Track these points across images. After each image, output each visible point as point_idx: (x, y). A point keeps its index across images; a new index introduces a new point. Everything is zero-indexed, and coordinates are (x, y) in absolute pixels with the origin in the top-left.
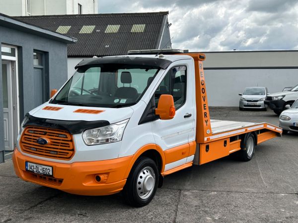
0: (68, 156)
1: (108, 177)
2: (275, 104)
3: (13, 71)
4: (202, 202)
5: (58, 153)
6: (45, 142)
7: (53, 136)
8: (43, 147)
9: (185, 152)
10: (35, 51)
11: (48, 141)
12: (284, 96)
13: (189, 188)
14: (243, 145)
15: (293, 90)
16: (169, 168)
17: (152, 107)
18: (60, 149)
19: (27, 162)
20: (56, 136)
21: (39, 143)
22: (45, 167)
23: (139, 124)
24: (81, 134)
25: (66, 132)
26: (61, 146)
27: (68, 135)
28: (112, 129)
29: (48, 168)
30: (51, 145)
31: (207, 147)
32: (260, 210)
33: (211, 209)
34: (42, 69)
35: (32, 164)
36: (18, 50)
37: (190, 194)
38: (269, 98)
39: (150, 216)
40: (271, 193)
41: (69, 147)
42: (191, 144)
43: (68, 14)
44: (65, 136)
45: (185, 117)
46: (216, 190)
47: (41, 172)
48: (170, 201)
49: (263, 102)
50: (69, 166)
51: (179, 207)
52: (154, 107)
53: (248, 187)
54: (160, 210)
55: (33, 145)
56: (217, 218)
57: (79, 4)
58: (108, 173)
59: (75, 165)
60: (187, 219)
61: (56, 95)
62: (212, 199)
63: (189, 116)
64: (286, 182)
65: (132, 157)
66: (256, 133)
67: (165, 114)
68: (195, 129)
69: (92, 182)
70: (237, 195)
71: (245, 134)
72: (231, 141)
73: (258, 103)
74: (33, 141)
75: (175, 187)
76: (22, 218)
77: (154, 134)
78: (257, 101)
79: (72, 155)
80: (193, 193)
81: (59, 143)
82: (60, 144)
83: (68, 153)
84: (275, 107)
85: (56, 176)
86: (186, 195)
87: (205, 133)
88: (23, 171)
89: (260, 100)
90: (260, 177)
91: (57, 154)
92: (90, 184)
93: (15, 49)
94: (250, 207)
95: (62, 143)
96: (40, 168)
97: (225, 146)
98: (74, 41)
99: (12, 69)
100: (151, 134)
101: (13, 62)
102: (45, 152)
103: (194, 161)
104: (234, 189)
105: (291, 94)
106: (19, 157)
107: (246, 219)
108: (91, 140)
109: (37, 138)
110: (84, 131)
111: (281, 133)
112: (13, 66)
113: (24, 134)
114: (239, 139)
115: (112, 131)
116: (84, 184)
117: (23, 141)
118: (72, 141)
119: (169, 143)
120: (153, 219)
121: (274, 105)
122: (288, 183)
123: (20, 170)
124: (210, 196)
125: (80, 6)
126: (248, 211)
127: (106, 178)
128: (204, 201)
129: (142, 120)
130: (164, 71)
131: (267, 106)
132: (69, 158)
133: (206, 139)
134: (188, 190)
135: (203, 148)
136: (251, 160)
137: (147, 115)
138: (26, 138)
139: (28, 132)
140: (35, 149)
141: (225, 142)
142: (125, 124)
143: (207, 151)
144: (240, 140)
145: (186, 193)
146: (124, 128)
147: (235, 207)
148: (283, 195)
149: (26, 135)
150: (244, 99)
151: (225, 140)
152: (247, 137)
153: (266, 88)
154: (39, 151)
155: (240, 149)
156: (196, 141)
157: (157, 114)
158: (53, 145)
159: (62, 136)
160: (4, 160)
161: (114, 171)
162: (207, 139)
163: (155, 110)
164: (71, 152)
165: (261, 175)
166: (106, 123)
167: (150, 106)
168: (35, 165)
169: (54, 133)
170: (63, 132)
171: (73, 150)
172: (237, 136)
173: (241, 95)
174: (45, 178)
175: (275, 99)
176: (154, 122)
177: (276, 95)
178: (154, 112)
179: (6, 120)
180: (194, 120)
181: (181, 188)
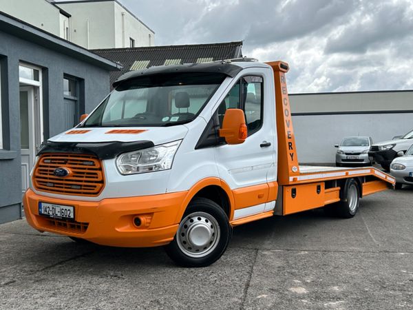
0: (96, 190)
1: (151, 219)
2: (383, 156)
3: (37, 100)
4: (288, 262)
5: (83, 187)
6: (65, 173)
7: (76, 164)
8: (62, 180)
9: (263, 195)
10: (66, 76)
11: (69, 171)
12: (394, 145)
13: (269, 247)
14: (343, 195)
15: (406, 137)
16: (240, 216)
17: (215, 126)
18: (86, 181)
19: (40, 203)
20: (80, 164)
21: (57, 175)
22: (64, 207)
23: (196, 149)
24: (115, 159)
25: (93, 158)
26: (86, 177)
27: (96, 161)
28: (157, 152)
29: (68, 208)
30: (74, 176)
31: (294, 191)
32: (371, 271)
33: (300, 271)
34: (75, 101)
35: (48, 205)
36: (43, 72)
37: (271, 254)
38: (375, 149)
39: (212, 278)
40: (386, 252)
41: (97, 178)
42: (272, 185)
43: (116, 47)
44: (92, 163)
45: (262, 146)
46: (307, 249)
47: (59, 214)
48: (243, 262)
49: (367, 155)
50: (96, 205)
51: (254, 268)
52: (217, 126)
53: (353, 245)
54: (228, 271)
55: (50, 179)
56: (309, 281)
57: (131, 39)
58: (151, 214)
59: (105, 202)
60: (266, 282)
61: (86, 119)
62: (301, 259)
63: (267, 145)
64: (404, 240)
65: (186, 193)
66: (360, 180)
67: (233, 136)
68: (276, 164)
69: (129, 226)
70: (337, 255)
71: (346, 179)
72: (326, 188)
73: (360, 157)
74: (50, 174)
75: (250, 246)
76: (31, 280)
77: (218, 164)
78: (359, 154)
79: (102, 189)
80: (274, 252)
81: (83, 173)
82: (85, 175)
83: (95, 187)
84: (382, 159)
85: (78, 220)
86: (264, 255)
87: (290, 171)
88: (36, 216)
89: (363, 153)
90: (369, 235)
91: (81, 189)
92: (126, 229)
93: (38, 71)
94: (356, 268)
95: (88, 173)
96: (58, 209)
97: (318, 192)
98: (119, 67)
99: (35, 97)
100: (214, 163)
101: (35, 88)
102: (66, 188)
103: (276, 209)
104: (332, 248)
105: (402, 142)
106: (30, 197)
107: (351, 281)
108: (128, 168)
109: (54, 169)
110: (118, 156)
111: (394, 184)
112: (36, 93)
113: (38, 165)
114: (338, 186)
115: (157, 156)
116: (118, 230)
117: (37, 174)
118: (101, 169)
119: (239, 179)
120: (218, 282)
121: (381, 157)
122: (408, 240)
123: (31, 215)
124: (299, 256)
125: (133, 41)
126: (354, 273)
127: (149, 221)
128: (290, 262)
129: (200, 144)
130: (232, 79)
131: (372, 158)
132: (97, 194)
133: (291, 179)
134: (268, 250)
135: (288, 192)
136: (354, 217)
137: (208, 137)
138: (41, 170)
139: (43, 162)
140: (52, 185)
141: (319, 188)
142: (176, 147)
143: (293, 196)
144: (339, 188)
145: (266, 253)
146: (174, 152)
147: (335, 268)
148: (402, 254)
149: (41, 166)
150: (342, 151)
151: (319, 184)
152: (348, 184)
153: (370, 138)
154: (57, 187)
155: (339, 200)
156: (277, 181)
157: (221, 136)
158: (77, 176)
159: (88, 164)
160: (21, 216)
161: (160, 211)
162: (294, 179)
163: (218, 131)
164: (100, 185)
165: (369, 232)
166: (149, 145)
167: (212, 125)
168: (50, 206)
169: (77, 160)
170: (89, 157)
171: (102, 182)
172: (334, 180)
173: (338, 147)
174: (65, 225)
175: (382, 149)
176: (218, 148)
177: (384, 144)
178: (217, 133)
179: (26, 165)
180: (275, 151)
181: (258, 247)
